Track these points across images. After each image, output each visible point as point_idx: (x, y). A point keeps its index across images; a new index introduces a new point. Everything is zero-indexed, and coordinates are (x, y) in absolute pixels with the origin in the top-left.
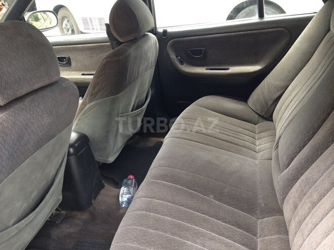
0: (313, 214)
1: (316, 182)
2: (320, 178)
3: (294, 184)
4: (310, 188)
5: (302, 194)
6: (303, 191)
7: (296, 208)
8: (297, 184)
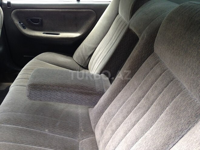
0: (113, 139)
1: (114, 115)
2: (116, 112)
3: (101, 116)
4: (111, 119)
5: (106, 124)
6: (106, 121)
7: (103, 133)
8: (103, 116)
